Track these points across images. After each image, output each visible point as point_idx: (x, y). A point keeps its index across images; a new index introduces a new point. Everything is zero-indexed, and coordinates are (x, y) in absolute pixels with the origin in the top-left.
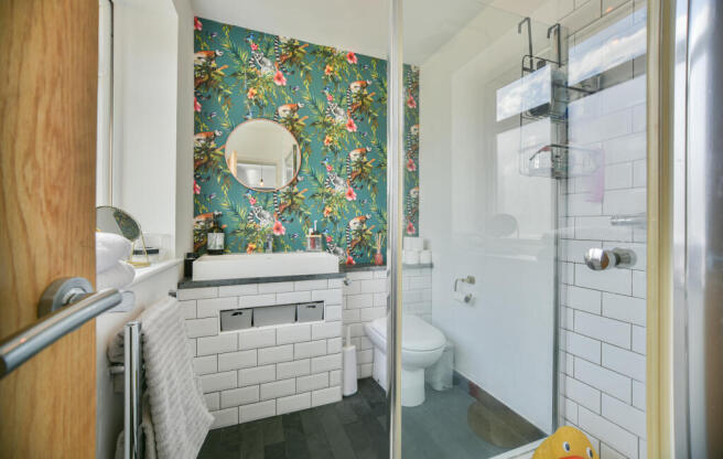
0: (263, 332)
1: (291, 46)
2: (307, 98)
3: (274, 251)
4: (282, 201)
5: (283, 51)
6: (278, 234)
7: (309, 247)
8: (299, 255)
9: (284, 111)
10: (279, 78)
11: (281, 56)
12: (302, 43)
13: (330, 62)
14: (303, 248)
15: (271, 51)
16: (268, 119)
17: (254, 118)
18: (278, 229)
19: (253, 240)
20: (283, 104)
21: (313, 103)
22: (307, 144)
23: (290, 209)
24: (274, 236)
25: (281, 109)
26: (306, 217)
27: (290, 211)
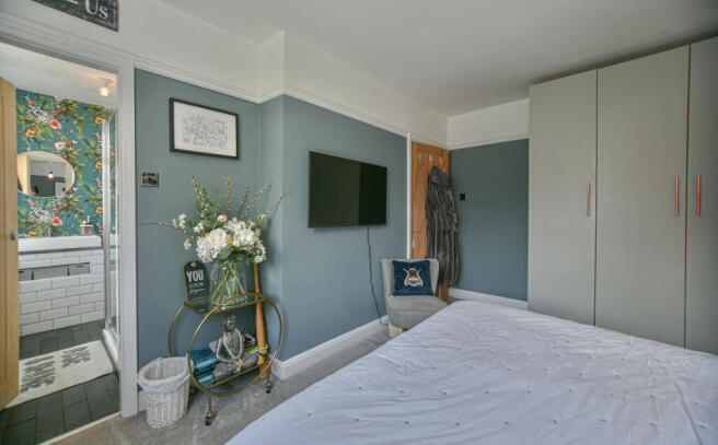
0: (40, 282)
1: (65, 103)
2: (80, 137)
3: (52, 235)
4: (60, 204)
5: (58, 107)
6: (56, 225)
7: (83, 232)
8: (75, 237)
9: (59, 146)
10: (55, 124)
11: (56, 110)
12: (75, 102)
13: (99, 115)
14: (78, 233)
15: (47, 106)
16: (45, 150)
17: (32, 150)
18: (56, 221)
19: (33, 229)
20: (59, 141)
21: (86, 141)
22: (80, 168)
23: (66, 209)
24: (52, 226)
25: (57, 145)
26: (82, 214)
27: (67, 210)
